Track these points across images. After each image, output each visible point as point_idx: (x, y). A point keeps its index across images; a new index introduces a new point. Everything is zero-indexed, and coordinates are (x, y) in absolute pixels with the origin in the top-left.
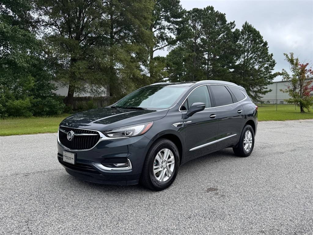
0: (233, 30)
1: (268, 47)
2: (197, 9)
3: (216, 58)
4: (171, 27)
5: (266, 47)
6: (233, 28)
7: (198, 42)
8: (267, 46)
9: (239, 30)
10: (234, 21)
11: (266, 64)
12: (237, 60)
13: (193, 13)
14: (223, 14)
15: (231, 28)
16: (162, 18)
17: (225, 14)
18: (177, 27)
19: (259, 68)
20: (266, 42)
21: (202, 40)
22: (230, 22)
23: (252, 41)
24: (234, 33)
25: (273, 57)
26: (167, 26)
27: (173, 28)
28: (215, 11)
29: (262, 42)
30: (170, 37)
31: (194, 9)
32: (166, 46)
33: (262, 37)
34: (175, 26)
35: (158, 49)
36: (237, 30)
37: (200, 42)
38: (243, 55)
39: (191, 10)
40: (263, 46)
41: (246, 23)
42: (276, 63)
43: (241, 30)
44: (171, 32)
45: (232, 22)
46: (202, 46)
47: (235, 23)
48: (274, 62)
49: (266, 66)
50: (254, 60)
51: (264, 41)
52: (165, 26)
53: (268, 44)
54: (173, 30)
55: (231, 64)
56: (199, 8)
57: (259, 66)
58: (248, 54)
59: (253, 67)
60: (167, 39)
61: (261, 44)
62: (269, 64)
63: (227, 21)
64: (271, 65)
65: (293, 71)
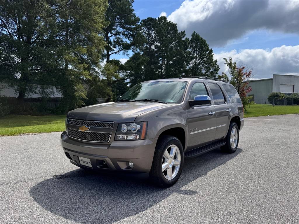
0: (184, 39)
1: (213, 55)
2: (152, 18)
3: (170, 63)
4: (126, 33)
5: (211, 54)
6: (184, 37)
7: (153, 49)
8: (212, 54)
9: (188, 38)
10: (184, 31)
11: (211, 69)
12: (187, 65)
13: (148, 21)
14: (175, 24)
15: (182, 37)
16: (118, 25)
17: (176, 24)
18: (131, 33)
19: (205, 72)
20: (211, 49)
21: (156, 46)
22: (180, 32)
23: (199, 49)
24: (184, 41)
25: (217, 63)
26: (121, 32)
27: (127, 34)
28: (168, 21)
29: (208, 50)
30: (125, 42)
31: (148, 18)
32: (121, 50)
33: (208, 46)
34: (129, 32)
35: (114, 53)
36: (186, 38)
37: (155, 48)
38: (192, 61)
39: (145, 19)
40: (209, 53)
41: (194, 33)
42: (220, 68)
43: (190, 39)
44: (126, 38)
45: (183, 31)
46: (156, 52)
47: (185, 33)
48: (218, 67)
49: (211, 70)
50: (201, 65)
51: (210, 49)
52: (120, 32)
53: (213, 51)
54: (128, 36)
55: (182, 69)
56: (153, 18)
57: (205, 71)
58: (196, 60)
59: (201, 71)
60: (123, 44)
61: (207, 51)
62: (214, 69)
63: (178, 31)
64: (215, 70)
65: (231, 74)
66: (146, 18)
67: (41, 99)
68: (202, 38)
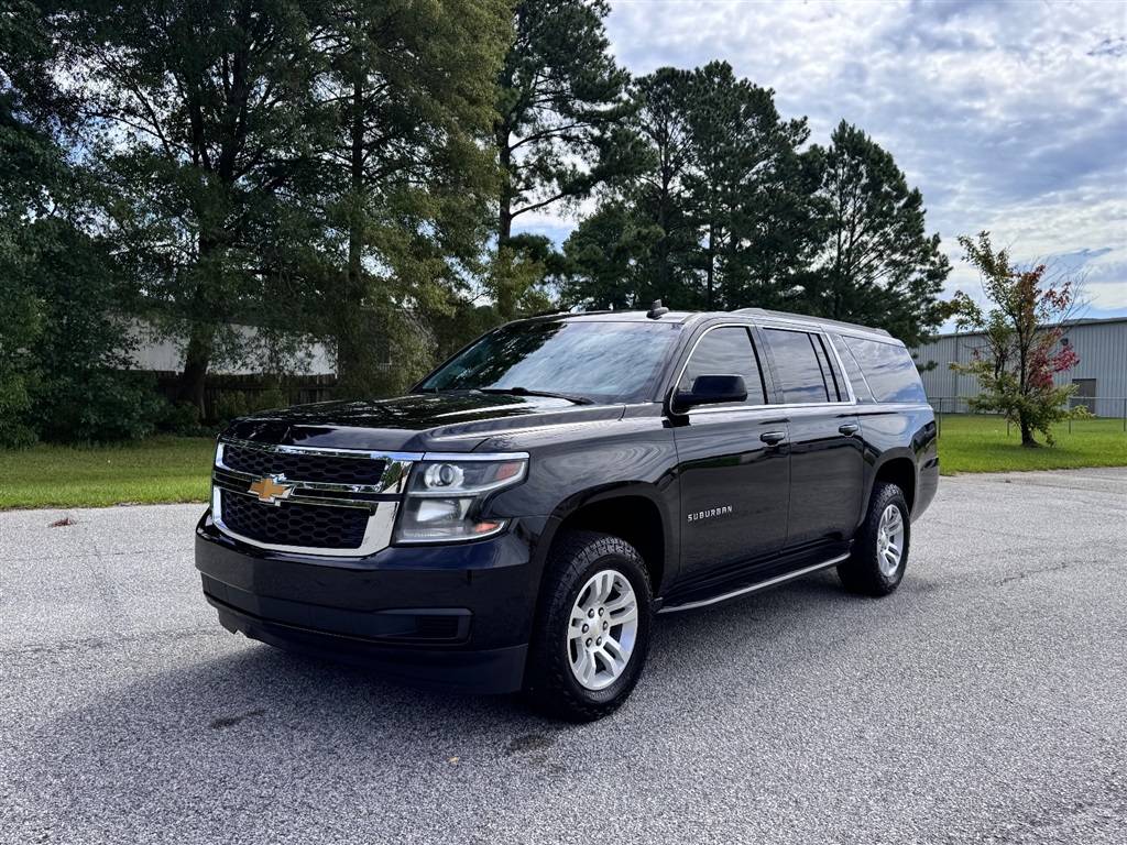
0: (801, 150)
1: (925, 212)
2: (673, 70)
3: (741, 246)
4: (574, 132)
5: (916, 208)
6: (802, 142)
7: (676, 190)
8: (921, 209)
9: (820, 148)
10: (806, 118)
11: (914, 270)
12: (813, 253)
13: (658, 83)
14: (766, 90)
15: (795, 143)
16: (544, 101)
17: (771, 90)
18: (596, 132)
19: (889, 283)
20: (916, 191)
21: (688, 181)
22: (789, 122)
23: (865, 189)
24: (803, 158)
25: (941, 248)
26: (559, 129)
27: (581, 136)
28: (738, 81)
29: (901, 190)
30: (571, 168)
31: (660, 72)
32: (556, 198)
33: (903, 177)
34: (589, 128)
35: (527, 209)
36: (814, 147)
37: (683, 188)
38: (836, 237)
39: (650, 76)
40: (905, 206)
41: (843, 126)
42: (951, 269)
43: (826, 151)
44: (574, 152)
45: (798, 118)
46: (688, 204)
47: (809, 124)
48: (944, 263)
49: (914, 276)
50: (873, 255)
51: (910, 189)
52: (552, 128)
53: (923, 198)
54: (583, 143)
55: (793, 268)
56: (679, 68)
57: (891, 276)
58: (852, 236)
59: (869, 281)
60: (561, 176)
61: (898, 199)
62: (928, 271)
63: (778, 118)
64: (932, 275)
65: (993, 298)
66: (653, 73)
67: (260, 380)
68: (876, 146)
